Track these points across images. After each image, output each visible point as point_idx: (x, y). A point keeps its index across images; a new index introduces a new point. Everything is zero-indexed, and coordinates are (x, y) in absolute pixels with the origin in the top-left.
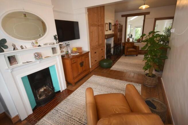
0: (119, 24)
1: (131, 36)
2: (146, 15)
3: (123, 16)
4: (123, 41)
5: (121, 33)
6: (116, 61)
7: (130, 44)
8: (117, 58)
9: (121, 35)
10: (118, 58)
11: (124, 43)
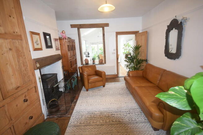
0: (69, 38)
1: (87, 54)
2: (105, 28)
3: (73, 26)
4: (79, 64)
5: (74, 53)
6: (71, 114)
7: (90, 69)
8: (72, 101)
9: (75, 55)
10: (75, 100)
11: (81, 67)
